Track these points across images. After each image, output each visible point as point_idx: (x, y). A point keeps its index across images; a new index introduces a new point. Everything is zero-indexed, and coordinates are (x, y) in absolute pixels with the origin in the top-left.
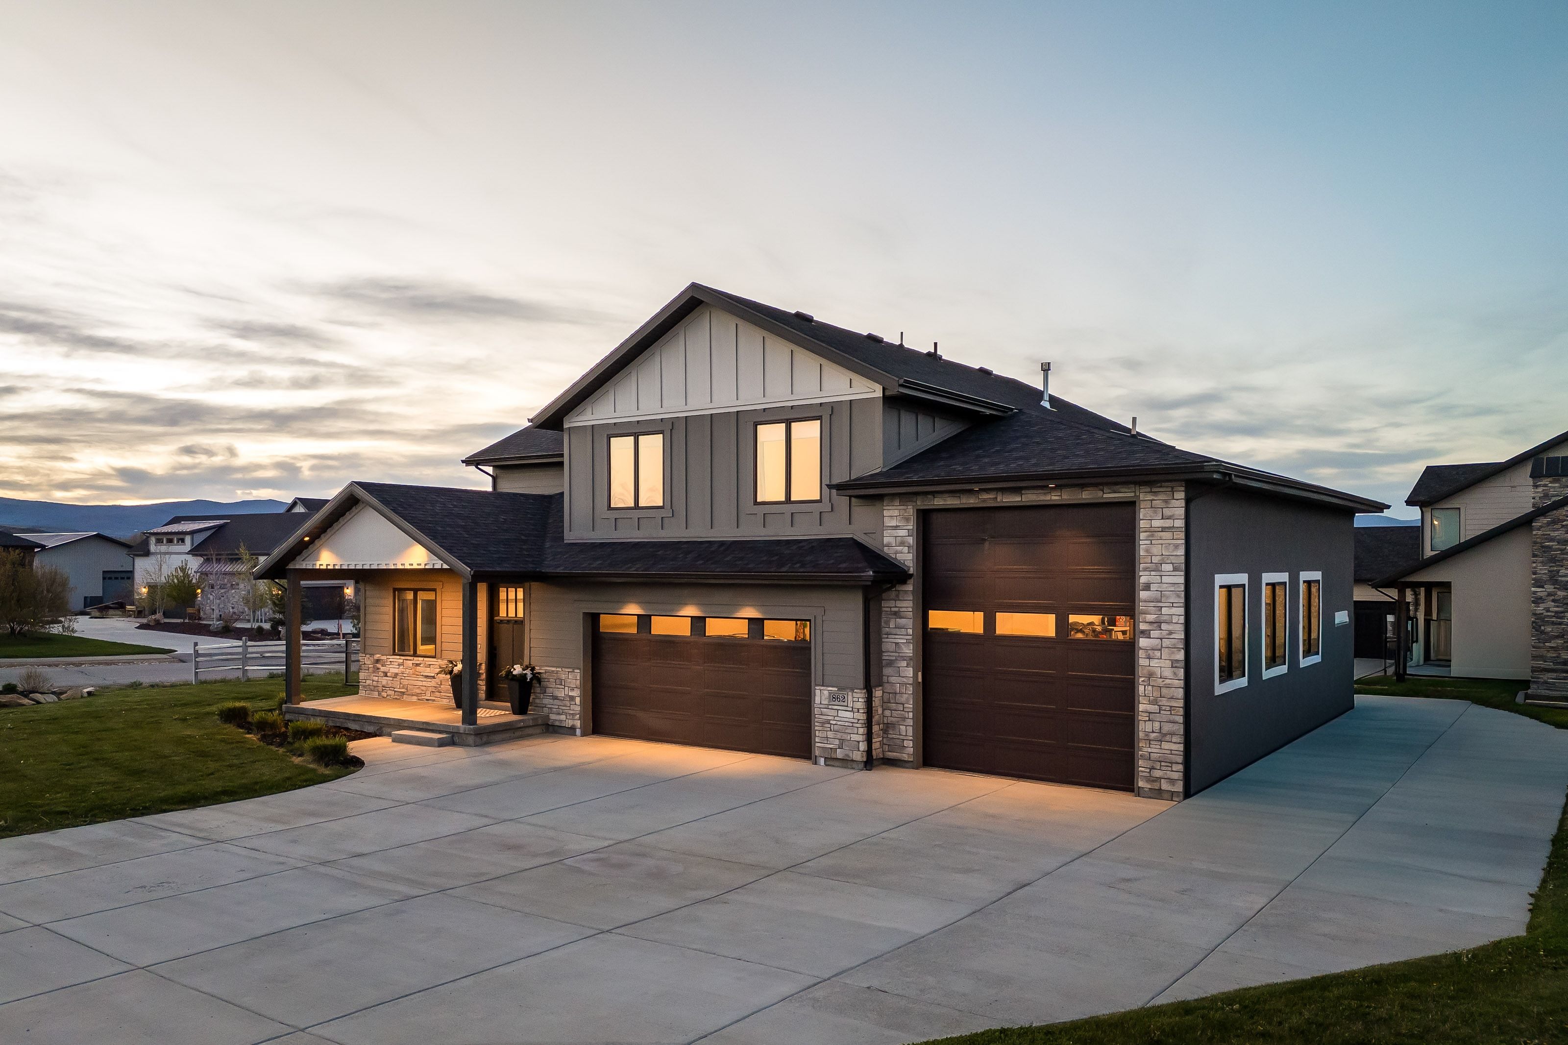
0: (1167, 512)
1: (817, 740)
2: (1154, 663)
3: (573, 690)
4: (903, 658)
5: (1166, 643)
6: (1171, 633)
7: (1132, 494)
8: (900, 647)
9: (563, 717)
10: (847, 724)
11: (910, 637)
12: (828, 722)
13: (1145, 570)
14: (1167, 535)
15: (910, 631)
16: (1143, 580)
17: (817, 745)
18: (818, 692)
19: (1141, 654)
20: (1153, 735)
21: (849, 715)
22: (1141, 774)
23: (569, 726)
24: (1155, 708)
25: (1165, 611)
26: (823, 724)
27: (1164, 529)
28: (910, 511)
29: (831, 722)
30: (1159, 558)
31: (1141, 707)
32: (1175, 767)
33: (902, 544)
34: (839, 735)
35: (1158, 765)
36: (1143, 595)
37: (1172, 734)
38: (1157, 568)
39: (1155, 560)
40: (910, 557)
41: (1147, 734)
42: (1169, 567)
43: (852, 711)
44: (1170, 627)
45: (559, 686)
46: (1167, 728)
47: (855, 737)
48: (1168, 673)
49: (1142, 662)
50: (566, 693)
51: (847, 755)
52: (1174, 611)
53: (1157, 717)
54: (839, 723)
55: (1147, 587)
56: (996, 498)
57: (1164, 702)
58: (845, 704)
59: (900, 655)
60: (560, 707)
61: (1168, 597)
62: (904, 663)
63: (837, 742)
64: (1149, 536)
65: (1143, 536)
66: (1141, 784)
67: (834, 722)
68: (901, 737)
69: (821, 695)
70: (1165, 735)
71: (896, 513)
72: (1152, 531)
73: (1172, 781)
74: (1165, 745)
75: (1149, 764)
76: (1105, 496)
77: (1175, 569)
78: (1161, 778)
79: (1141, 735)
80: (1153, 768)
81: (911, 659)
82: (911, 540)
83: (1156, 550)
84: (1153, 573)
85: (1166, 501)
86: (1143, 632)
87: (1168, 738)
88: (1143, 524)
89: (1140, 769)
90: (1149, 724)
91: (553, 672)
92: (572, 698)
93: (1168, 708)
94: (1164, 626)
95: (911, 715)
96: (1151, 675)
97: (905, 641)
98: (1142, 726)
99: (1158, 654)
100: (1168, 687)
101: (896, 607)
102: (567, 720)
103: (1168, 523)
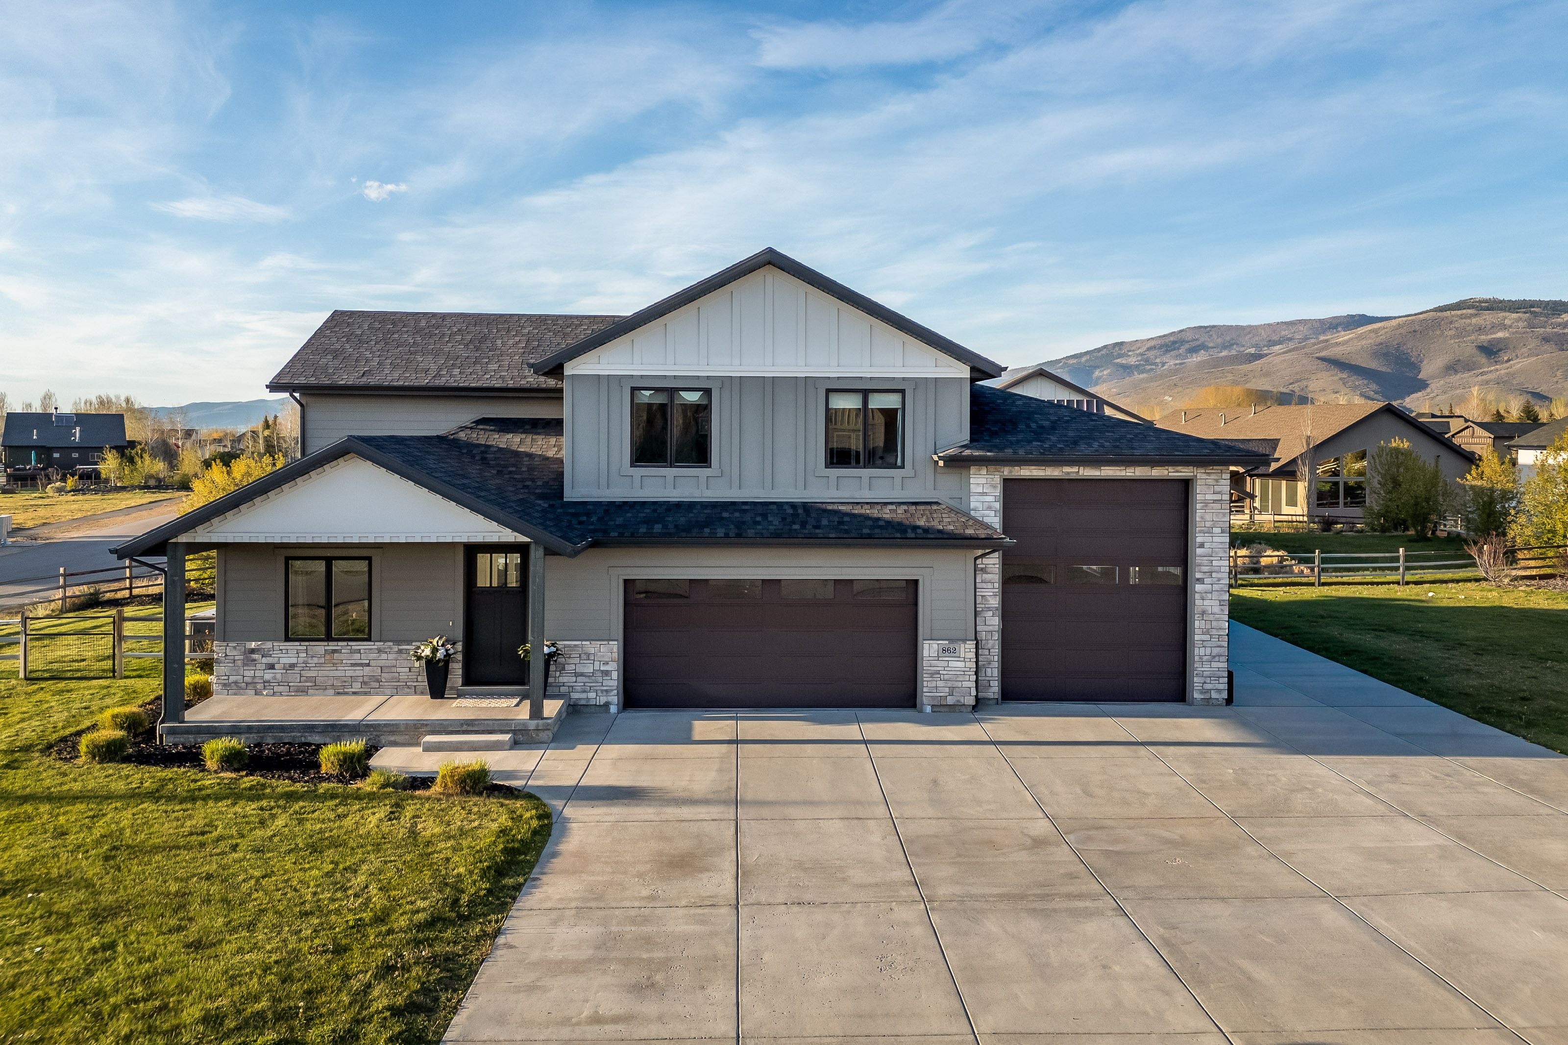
0: (1217, 488)
1: (925, 690)
2: (1206, 603)
3: (607, 663)
4: (989, 609)
5: (1216, 587)
6: (1219, 580)
7: (1192, 474)
8: (986, 600)
9: (592, 695)
10: (958, 673)
11: (997, 590)
12: (938, 673)
13: (1200, 532)
14: (1218, 506)
15: (996, 585)
16: (1199, 540)
17: (925, 694)
18: (926, 646)
19: (1197, 596)
20: (1205, 658)
21: (961, 664)
22: (1195, 688)
23: (602, 704)
24: (1207, 637)
25: (1214, 563)
26: (932, 675)
27: (1215, 501)
28: (997, 480)
29: (941, 672)
30: (1211, 523)
31: (1197, 637)
32: (1221, 680)
33: (989, 508)
34: (950, 684)
35: (1208, 680)
36: (1199, 551)
37: (1220, 656)
38: (1210, 531)
39: (1208, 524)
40: (997, 520)
41: (1201, 657)
42: (1219, 530)
43: (964, 661)
44: (1219, 575)
45: (585, 662)
46: (1216, 651)
47: (966, 684)
48: (1216, 609)
49: (1198, 602)
50: (597, 668)
51: (958, 701)
52: (1222, 563)
53: (1209, 644)
54: (951, 673)
55: (1202, 545)
56: (1079, 472)
57: (1214, 632)
58: (957, 654)
59: (987, 606)
60: (586, 684)
61: (1217, 553)
62: (990, 613)
63: (947, 690)
64: (1203, 506)
65: (1198, 506)
66: (1196, 695)
67: (945, 672)
68: (987, 679)
69: (928, 650)
70: (1214, 657)
71: (983, 481)
72: (1206, 503)
73: (1219, 691)
74: (1214, 664)
75: (1202, 680)
76: (1170, 474)
77: (1222, 532)
78: (1211, 690)
79: (1197, 658)
80: (1205, 683)
81: (997, 609)
82: (998, 506)
83: (1208, 517)
84: (1206, 535)
85: (1217, 480)
86: (1198, 579)
87: (1217, 659)
88: (1199, 497)
89: (1195, 684)
90: (1202, 650)
91: (576, 646)
92: (607, 673)
93: (1217, 636)
94: (1214, 575)
95: (996, 658)
96: (1203, 613)
97: (992, 594)
98: (1196, 651)
99: (1209, 596)
100: (1217, 620)
101: (982, 564)
102: (598, 698)
103: (1218, 497)
